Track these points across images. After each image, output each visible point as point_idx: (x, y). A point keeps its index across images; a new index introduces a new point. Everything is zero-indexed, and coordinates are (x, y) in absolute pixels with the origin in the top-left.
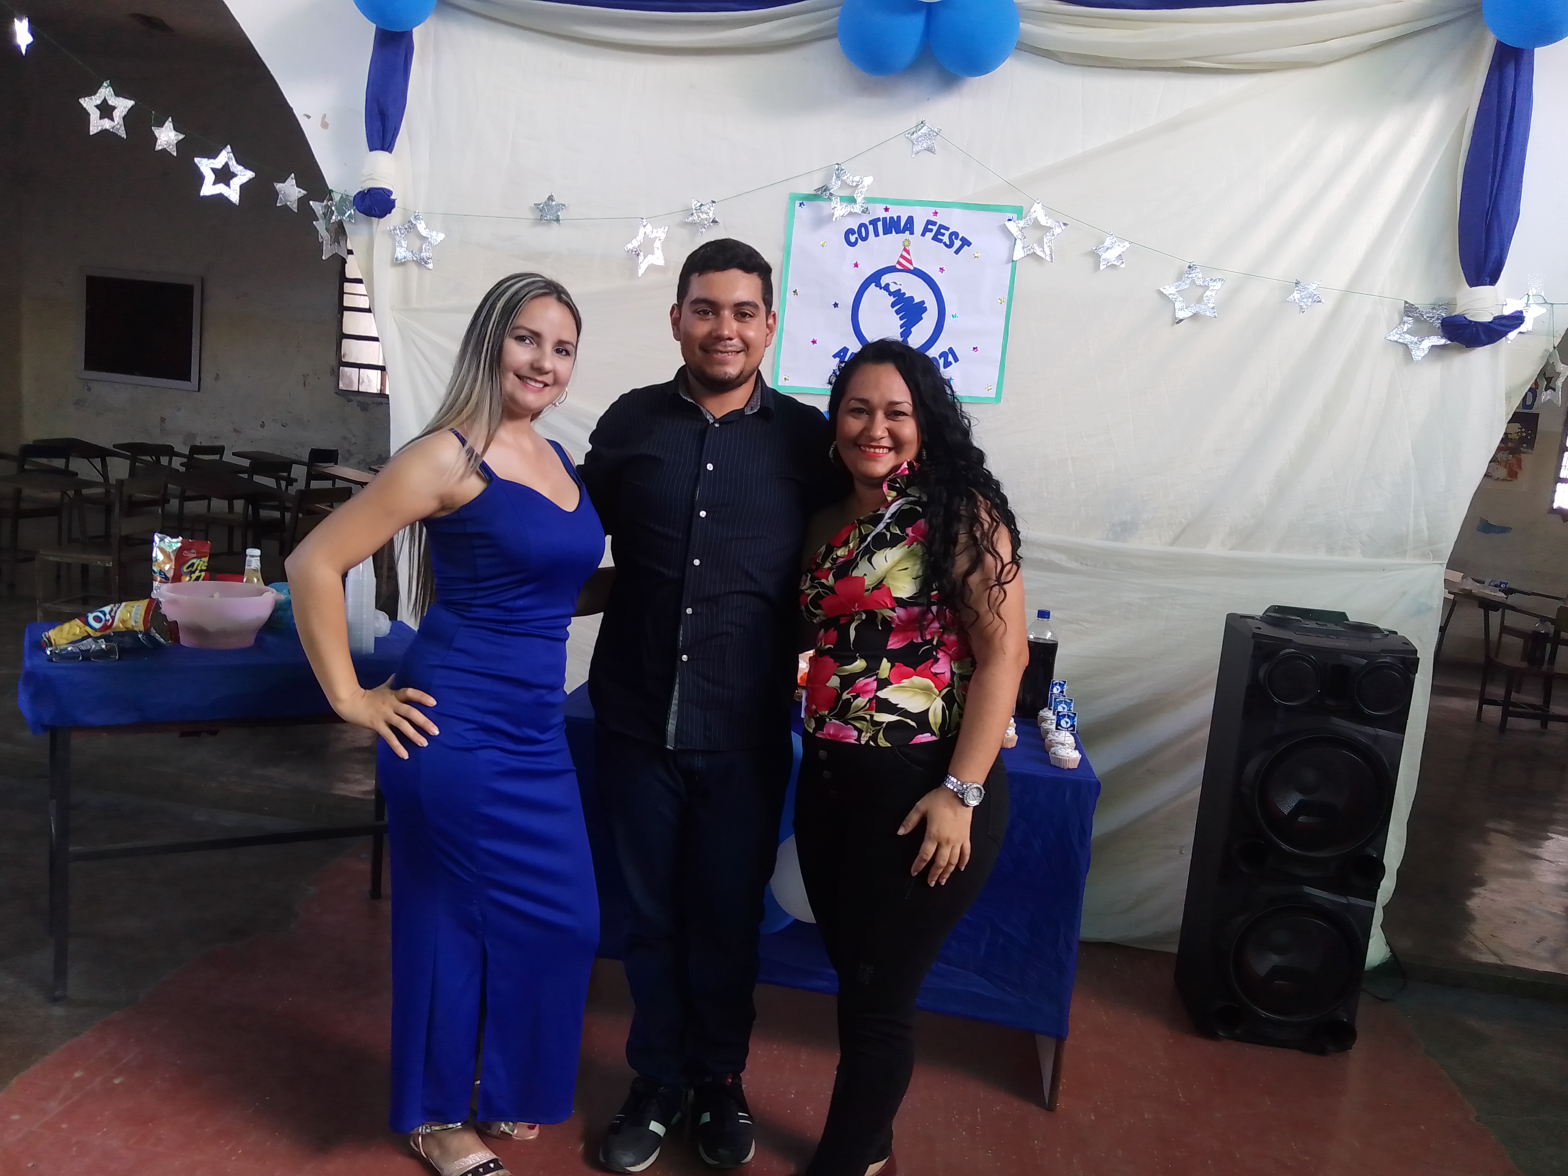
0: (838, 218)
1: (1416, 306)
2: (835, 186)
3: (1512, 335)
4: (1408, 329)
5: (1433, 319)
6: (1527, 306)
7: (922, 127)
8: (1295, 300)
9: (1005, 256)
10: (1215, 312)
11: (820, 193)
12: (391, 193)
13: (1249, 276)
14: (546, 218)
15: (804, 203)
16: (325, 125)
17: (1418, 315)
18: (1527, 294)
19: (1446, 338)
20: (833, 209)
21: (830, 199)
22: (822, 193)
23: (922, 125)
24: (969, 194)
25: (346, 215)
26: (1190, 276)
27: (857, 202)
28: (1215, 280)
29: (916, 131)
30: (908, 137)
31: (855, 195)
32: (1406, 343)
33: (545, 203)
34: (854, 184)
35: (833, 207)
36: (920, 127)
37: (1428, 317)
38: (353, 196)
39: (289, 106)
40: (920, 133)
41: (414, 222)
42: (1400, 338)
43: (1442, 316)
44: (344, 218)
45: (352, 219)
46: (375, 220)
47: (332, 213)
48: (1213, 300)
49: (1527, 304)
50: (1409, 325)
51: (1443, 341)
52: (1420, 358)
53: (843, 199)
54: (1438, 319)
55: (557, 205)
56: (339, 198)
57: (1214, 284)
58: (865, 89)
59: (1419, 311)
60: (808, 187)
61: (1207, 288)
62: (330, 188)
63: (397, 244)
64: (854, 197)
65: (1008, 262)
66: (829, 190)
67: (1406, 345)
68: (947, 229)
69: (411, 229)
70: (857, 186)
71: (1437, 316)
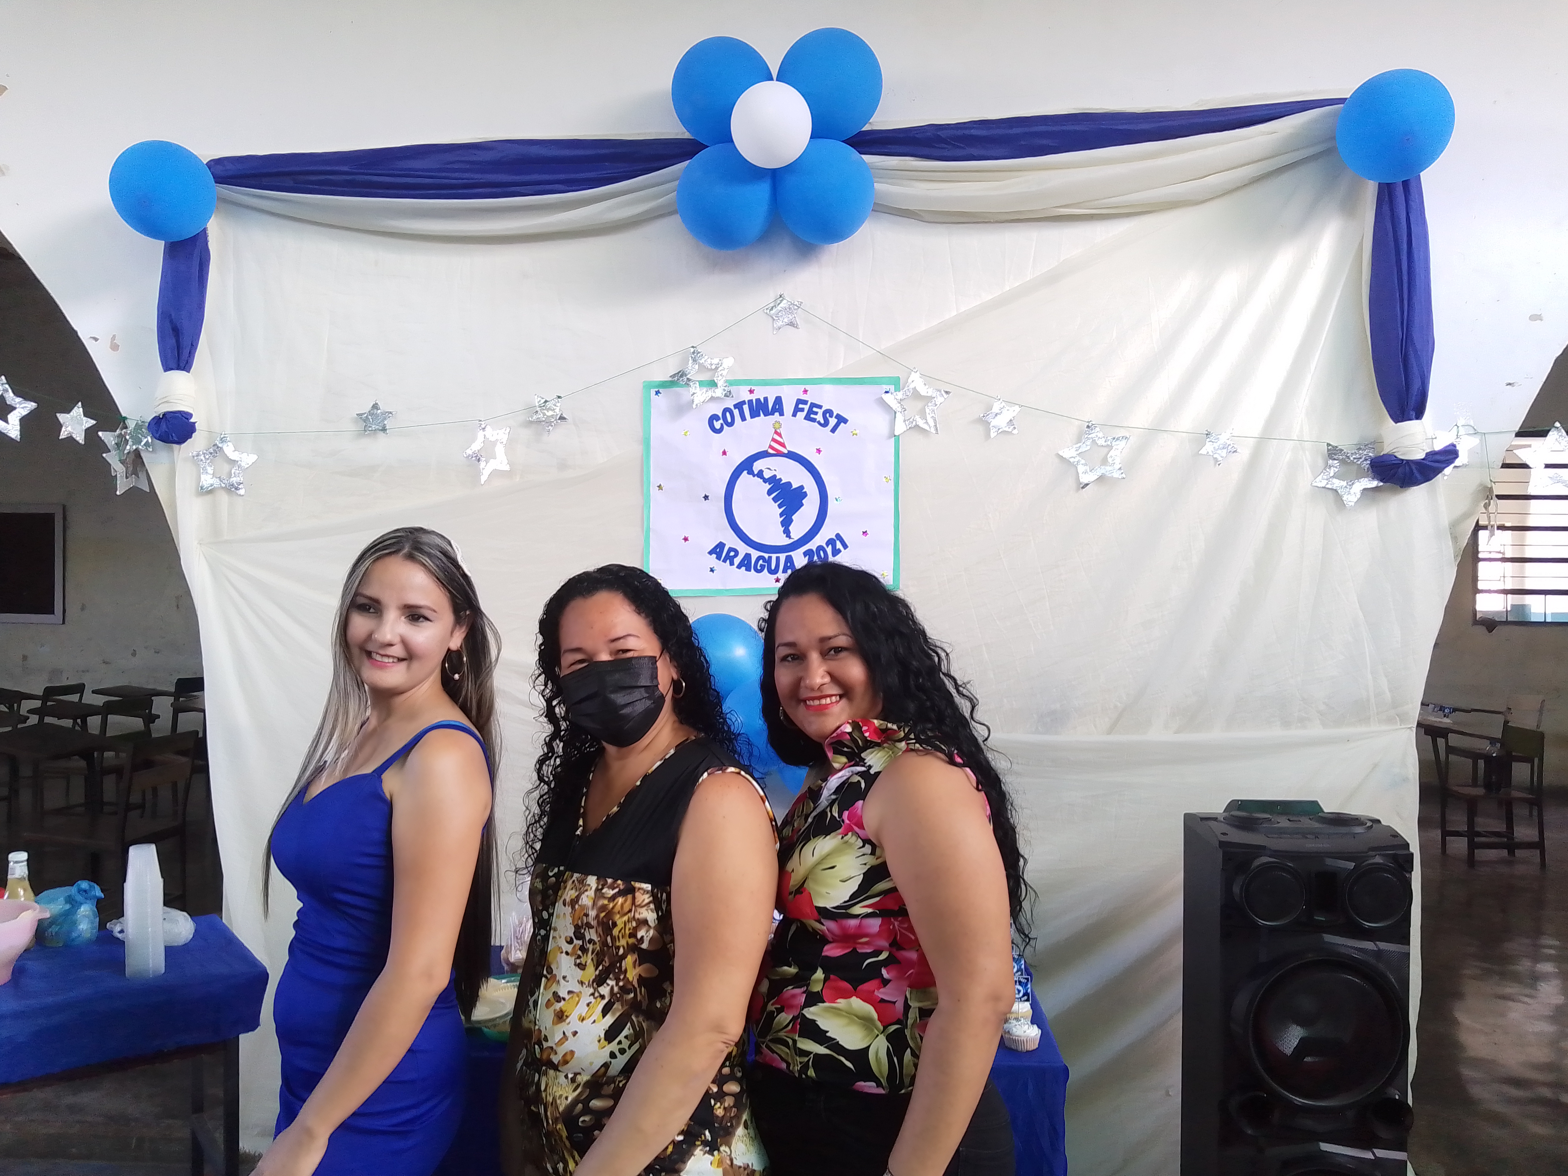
0: (699, 405)
1: (1340, 447)
2: (692, 371)
3: (1448, 470)
4: (1335, 473)
5: (1361, 460)
6: (1457, 438)
7: (781, 301)
8: (1208, 453)
9: (884, 430)
10: (1122, 473)
11: (676, 379)
12: (191, 415)
13: (1155, 430)
14: (370, 429)
15: (660, 391)
16: (115, 347)
17: (1344, 457)
18: (1456, 425)
19: (1378, 480)
20: (692, 395)
21: (687, 385)
22: (679, 379)
23: (781, 299)
24: (840, 366)
25: (143, 443)
26: (1090, 436)
27: (719, 386)
28: (1118, 439)
29: (775, 306)
30: (766, 313)
31: (715, 379)
32: (1335, 488)
33: (369, 412)
34: (713, 367)
35: (691, 393)
36: (779, 302)
37: (1354, 458)
38: (149, 421)
39: (73, 329)
40: (779, 308)
41: (220, 445)
42: (1327, 484)
43: (1370, 456)
44: (140, 447)
45: (149, 447)
46: (175, 446)
47: (127, 441)
48: (1118, 461)
49: (1457, 435)
50: (1335, 468)
51: (1375, 483)
52: (1353, 504)
53: (702, 383)
54: (1366, 460)
55: (384, 413)
56: (133, 426)
57: (1118, 442)
58: (715, 266)
59: (1345, 453)
60: (662, 374)
61: (1110, 447)
62: (124, 415)
63: (201, 471)
64: (714, 380)
65: (890, 437)
66: (686, 376)
67: (1336, 491)
69: (217, 453)
70: (717, 368)
71: (1364, 456)
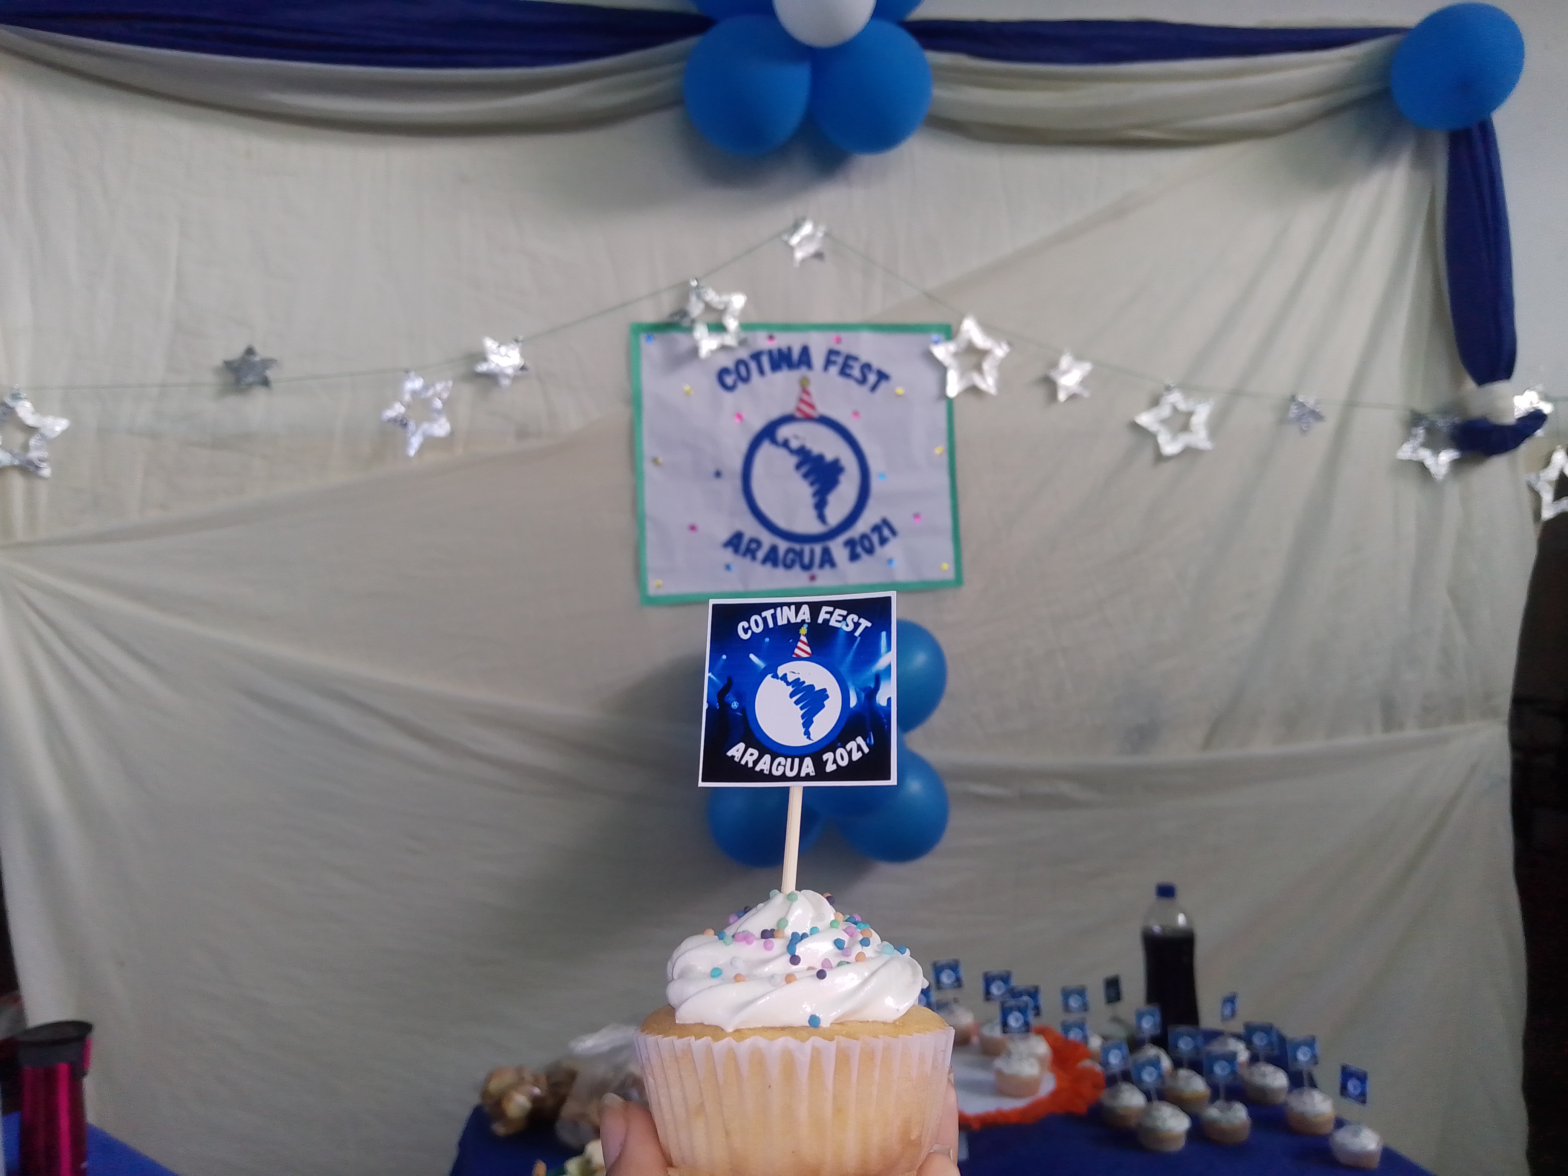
0: (706, 355)
1: (1426, 413)
4: (1419, 443)
5: (1445, 427)
11: (674, 320)
13: (1237, 394)
15: (652, 335)
17: (1429, 423)
21: (691, 328)
22: (679, 320)
26: (1169, 400)
27: (730, 331)
32: (1420, 460)
33: (242, 358)
34: (721, 306)
35: (697, 339)
37: (1439, 425)
40: (801, 234)
41: (11, 405)
42: (1412, 455)
43: (1455, 423)
48: (1201, 429)
50: (1419, 437)
51: (1457, 455)
52: (1442, 477)
53: (708, 327)
54: (1449, 427)
55: (263, 360)
59: (1430, 419)
60: (657, 314)
61: (1192, 413)
64: (724, 323)
65: (941, 402)
66: (688, 315)
67: (1422, 462)
68: (856, 359)
69: (5, 415)
70: (725, 308)
71: (1449, 422)
